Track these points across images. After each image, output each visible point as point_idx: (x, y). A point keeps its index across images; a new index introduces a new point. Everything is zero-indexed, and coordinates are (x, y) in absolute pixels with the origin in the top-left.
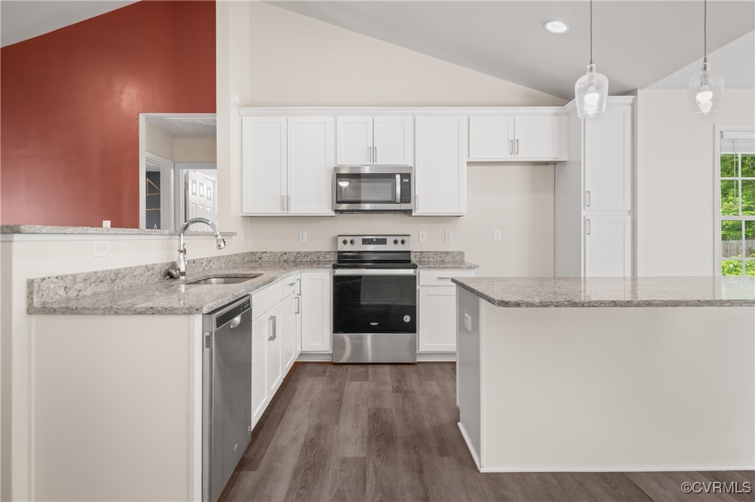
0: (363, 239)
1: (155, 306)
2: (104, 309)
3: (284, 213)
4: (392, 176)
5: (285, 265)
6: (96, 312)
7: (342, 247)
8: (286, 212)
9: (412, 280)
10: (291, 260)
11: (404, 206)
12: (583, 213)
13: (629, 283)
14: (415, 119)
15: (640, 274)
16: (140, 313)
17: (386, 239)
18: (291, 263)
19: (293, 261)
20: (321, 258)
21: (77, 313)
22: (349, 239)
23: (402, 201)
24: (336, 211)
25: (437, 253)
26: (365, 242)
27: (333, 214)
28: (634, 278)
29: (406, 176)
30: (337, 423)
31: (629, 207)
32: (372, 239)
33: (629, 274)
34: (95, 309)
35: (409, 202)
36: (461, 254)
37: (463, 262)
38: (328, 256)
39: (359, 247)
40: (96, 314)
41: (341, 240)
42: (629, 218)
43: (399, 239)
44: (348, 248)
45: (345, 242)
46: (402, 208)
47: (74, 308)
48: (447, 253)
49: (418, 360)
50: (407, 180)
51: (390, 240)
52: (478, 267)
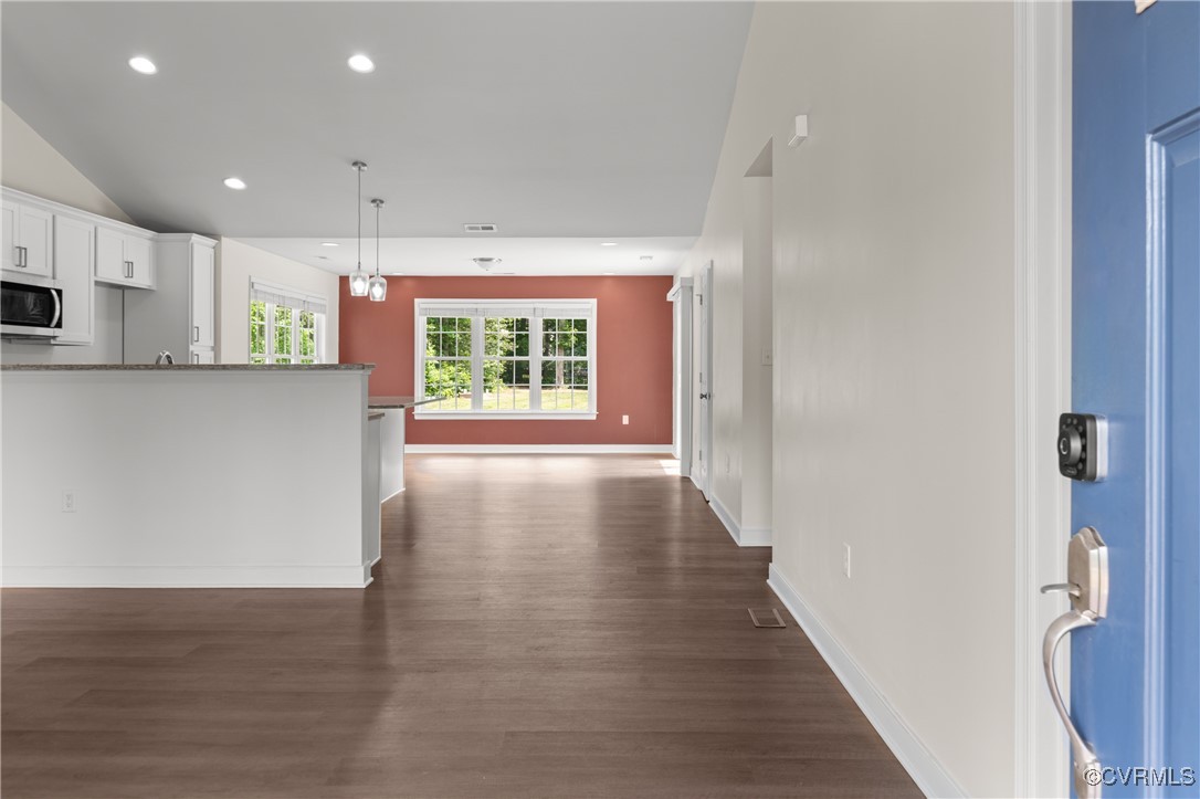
4: (48, 291)
11: (58, 332)
12: (191, 348)
14: (54, 217)
23: (57, 326)
29: (59, 292)
31: (213, 344)
42: (213, 353)
46: (55, 334)
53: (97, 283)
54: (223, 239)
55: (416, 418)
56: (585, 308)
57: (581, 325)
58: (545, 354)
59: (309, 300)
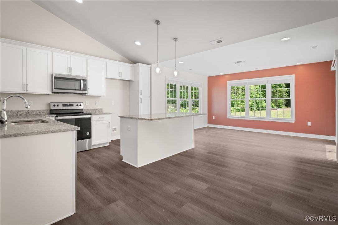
0: (63, 104)
1: (60, 129)
2: (37, 132)
3: (25, 92)
4: (80, 80)
5: (21, 117)
6: (33, 134)
7: (52, 108)
8: (25, 91)
9: (90, 119)
10: (24, 114)
11: (84, 92)
12: (140, 97)
13: (150, 115)
14: (87, 59)
15: (152, 113)
16: (54, 132)
17: (73, 104)
18: (24, 116)
19: (25, 115)
20: (41, 113)
21: (23, 135)
22: (56, 104)
23: (83, 90)
24: (53, 92)
25: (93, 109)
26: (64, 105)
27: (51, 93)
28: (151, 114)
29: (85, 80)
30: (83, 171)
31: (150, 96)
32: (67, 104)
33: (150, 113)
34: (33, 133)
35: (86, 90)
36: (101, 109)
37: (102, 112)
38: (45, 112)
39: (61, 107)
40: (33, 135)
41: (52, 105)
42: (150, 98)
43: (79, 104)
44: (56, 108)
45: (54, 106)
46: (83, 93)
47: (21, 133)
48: (96, 109)
49: (92, 148)
50: (85, 82)
51: (75, 105)
52: (112, 113)
53: (106, 78)
54: (152, 65)
55: (228, 118)
56: (290, 79)
57: (288, 85)
58: (272, 97)
59: (193, 83)
